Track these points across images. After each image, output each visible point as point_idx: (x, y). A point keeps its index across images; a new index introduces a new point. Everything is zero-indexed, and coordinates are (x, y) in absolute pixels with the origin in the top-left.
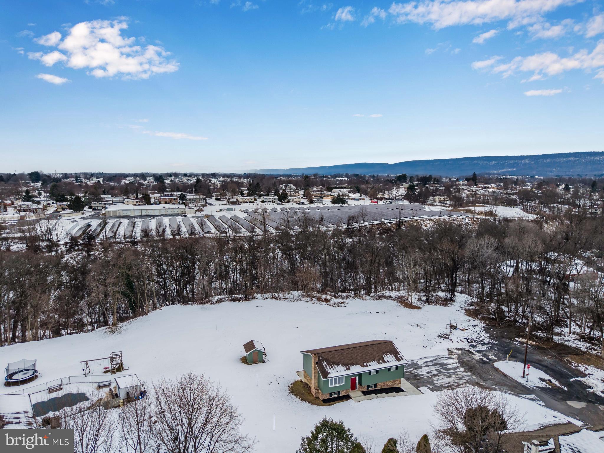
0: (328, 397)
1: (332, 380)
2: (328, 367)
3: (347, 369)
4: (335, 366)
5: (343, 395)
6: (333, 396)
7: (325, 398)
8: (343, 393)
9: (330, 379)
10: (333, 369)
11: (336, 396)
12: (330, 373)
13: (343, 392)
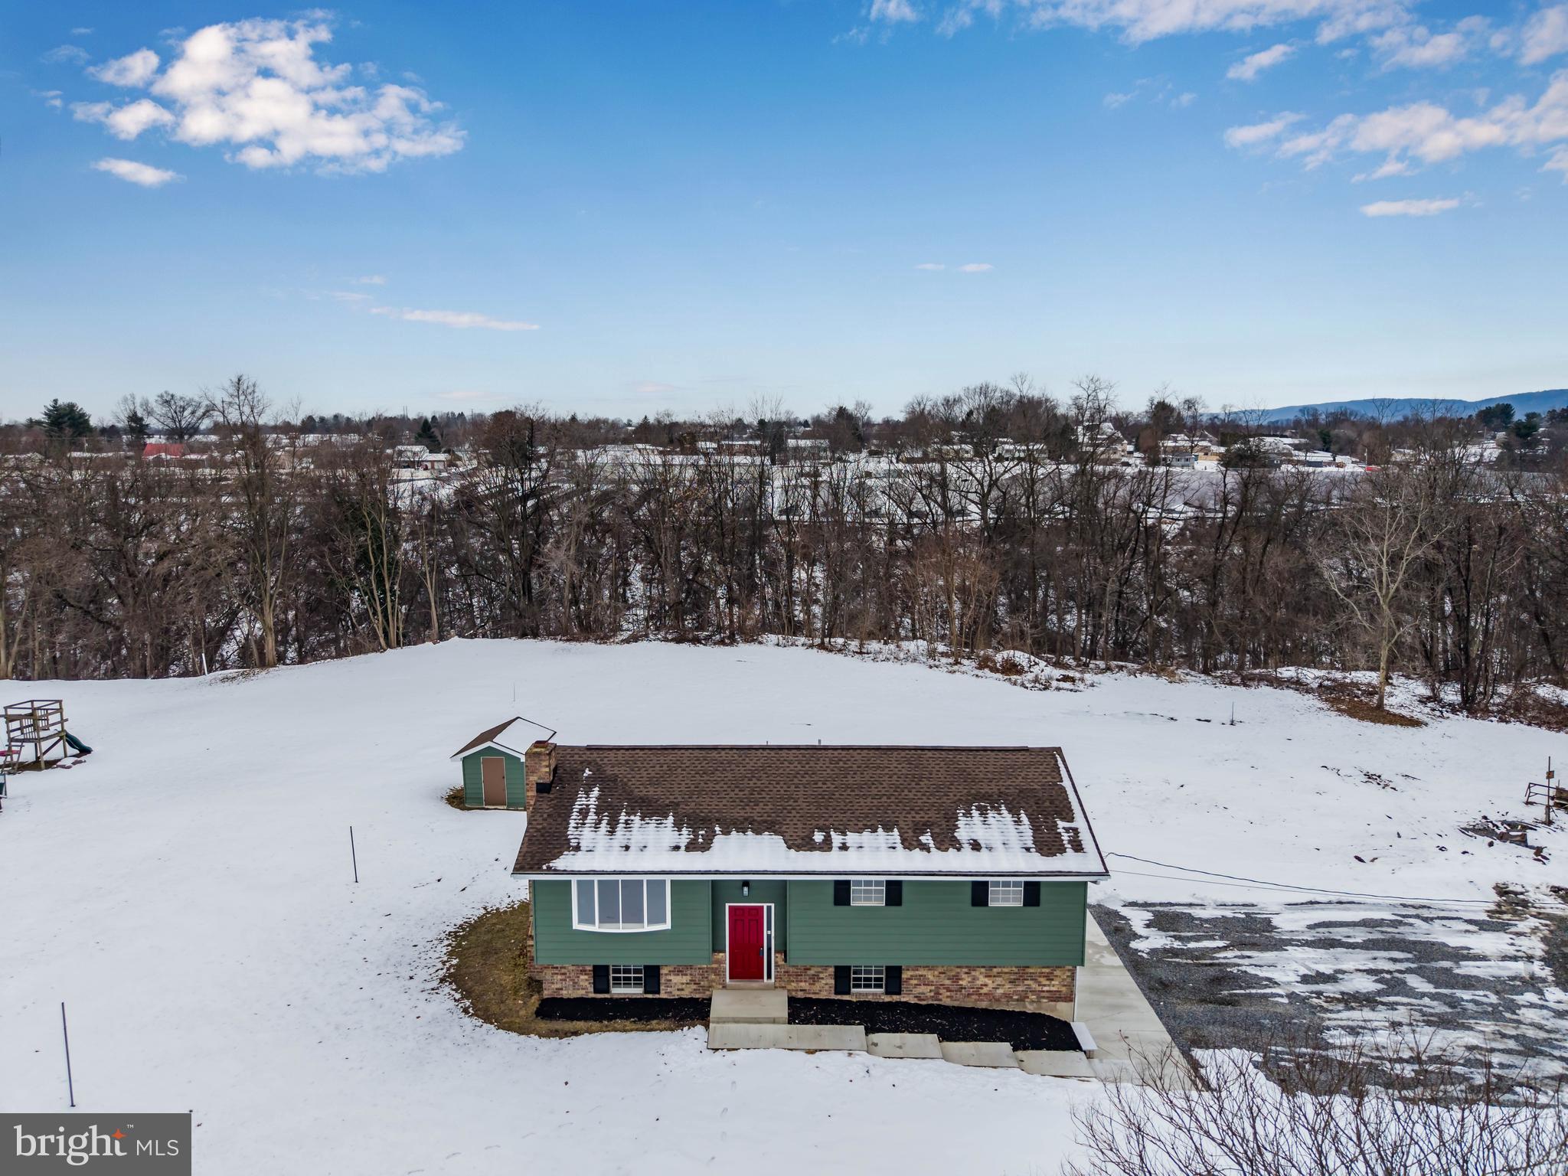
0: (584, 988)
1: (585, 888)
2: (592, 817)
3: (691, 847)
4: (636, 819)
5: (676, 994)
6: (618, 991)
7: (565, 994)
8: (675, 986)
9: (574, 879)
10: (612, 832)
11: (636, 991)
12: (578, 848)
13: (676, 979)
